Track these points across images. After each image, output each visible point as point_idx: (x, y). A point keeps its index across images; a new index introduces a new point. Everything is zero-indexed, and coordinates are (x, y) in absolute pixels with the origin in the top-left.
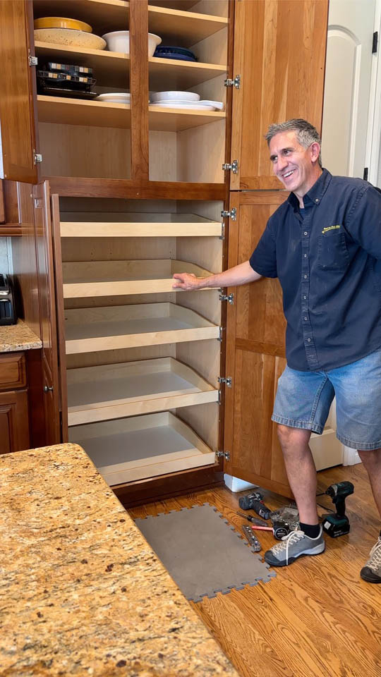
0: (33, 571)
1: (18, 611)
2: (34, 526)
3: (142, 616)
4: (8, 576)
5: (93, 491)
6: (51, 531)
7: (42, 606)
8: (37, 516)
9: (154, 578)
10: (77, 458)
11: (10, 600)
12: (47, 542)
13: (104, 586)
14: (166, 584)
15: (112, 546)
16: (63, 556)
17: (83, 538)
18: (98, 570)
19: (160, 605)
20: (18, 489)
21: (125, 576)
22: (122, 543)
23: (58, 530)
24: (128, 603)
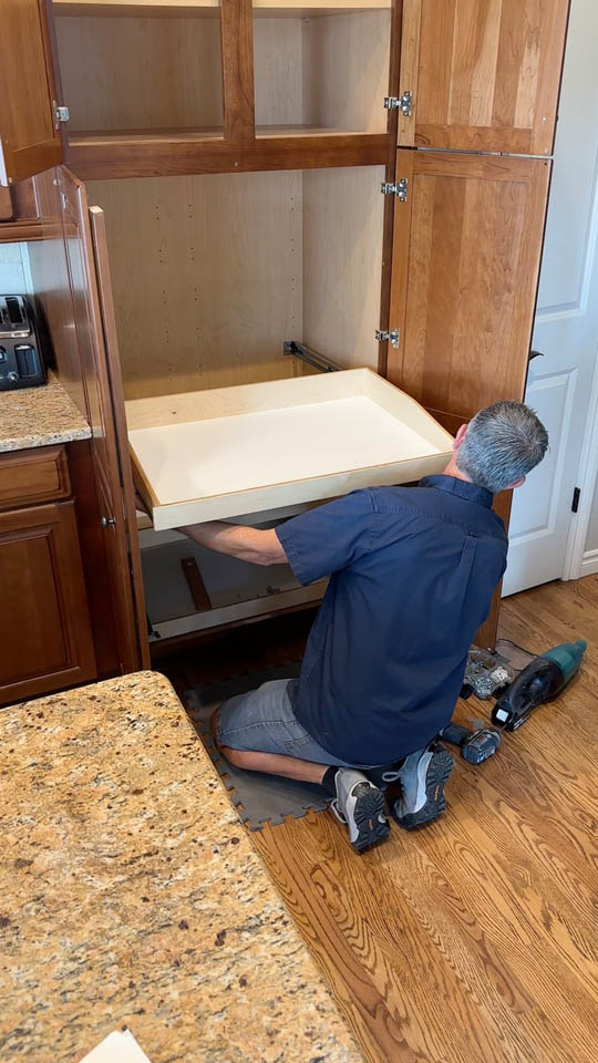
0: (111, 944)
1: (94, 1023)
2: (106, 852)
3: (270, 1035)
4: (78, 954)
5: (189, 777)
6: (131, 863)
7: (128, 1014)
8: (110, 830)
9: (286, 959)
10: (161, 705)
11: (83, 1002)
12: (127, 885)
13: (214, 974)
14: (302, 971)
15: (222, 894)
16: (153, 914)
17: (179, 877)
18: (204, 943)
19: (295, 1012)
20: (77, 773)
21: (243, 955)
22: (237, 886)
23: (142, 861)
24: (250, 1008)
